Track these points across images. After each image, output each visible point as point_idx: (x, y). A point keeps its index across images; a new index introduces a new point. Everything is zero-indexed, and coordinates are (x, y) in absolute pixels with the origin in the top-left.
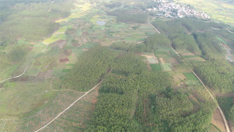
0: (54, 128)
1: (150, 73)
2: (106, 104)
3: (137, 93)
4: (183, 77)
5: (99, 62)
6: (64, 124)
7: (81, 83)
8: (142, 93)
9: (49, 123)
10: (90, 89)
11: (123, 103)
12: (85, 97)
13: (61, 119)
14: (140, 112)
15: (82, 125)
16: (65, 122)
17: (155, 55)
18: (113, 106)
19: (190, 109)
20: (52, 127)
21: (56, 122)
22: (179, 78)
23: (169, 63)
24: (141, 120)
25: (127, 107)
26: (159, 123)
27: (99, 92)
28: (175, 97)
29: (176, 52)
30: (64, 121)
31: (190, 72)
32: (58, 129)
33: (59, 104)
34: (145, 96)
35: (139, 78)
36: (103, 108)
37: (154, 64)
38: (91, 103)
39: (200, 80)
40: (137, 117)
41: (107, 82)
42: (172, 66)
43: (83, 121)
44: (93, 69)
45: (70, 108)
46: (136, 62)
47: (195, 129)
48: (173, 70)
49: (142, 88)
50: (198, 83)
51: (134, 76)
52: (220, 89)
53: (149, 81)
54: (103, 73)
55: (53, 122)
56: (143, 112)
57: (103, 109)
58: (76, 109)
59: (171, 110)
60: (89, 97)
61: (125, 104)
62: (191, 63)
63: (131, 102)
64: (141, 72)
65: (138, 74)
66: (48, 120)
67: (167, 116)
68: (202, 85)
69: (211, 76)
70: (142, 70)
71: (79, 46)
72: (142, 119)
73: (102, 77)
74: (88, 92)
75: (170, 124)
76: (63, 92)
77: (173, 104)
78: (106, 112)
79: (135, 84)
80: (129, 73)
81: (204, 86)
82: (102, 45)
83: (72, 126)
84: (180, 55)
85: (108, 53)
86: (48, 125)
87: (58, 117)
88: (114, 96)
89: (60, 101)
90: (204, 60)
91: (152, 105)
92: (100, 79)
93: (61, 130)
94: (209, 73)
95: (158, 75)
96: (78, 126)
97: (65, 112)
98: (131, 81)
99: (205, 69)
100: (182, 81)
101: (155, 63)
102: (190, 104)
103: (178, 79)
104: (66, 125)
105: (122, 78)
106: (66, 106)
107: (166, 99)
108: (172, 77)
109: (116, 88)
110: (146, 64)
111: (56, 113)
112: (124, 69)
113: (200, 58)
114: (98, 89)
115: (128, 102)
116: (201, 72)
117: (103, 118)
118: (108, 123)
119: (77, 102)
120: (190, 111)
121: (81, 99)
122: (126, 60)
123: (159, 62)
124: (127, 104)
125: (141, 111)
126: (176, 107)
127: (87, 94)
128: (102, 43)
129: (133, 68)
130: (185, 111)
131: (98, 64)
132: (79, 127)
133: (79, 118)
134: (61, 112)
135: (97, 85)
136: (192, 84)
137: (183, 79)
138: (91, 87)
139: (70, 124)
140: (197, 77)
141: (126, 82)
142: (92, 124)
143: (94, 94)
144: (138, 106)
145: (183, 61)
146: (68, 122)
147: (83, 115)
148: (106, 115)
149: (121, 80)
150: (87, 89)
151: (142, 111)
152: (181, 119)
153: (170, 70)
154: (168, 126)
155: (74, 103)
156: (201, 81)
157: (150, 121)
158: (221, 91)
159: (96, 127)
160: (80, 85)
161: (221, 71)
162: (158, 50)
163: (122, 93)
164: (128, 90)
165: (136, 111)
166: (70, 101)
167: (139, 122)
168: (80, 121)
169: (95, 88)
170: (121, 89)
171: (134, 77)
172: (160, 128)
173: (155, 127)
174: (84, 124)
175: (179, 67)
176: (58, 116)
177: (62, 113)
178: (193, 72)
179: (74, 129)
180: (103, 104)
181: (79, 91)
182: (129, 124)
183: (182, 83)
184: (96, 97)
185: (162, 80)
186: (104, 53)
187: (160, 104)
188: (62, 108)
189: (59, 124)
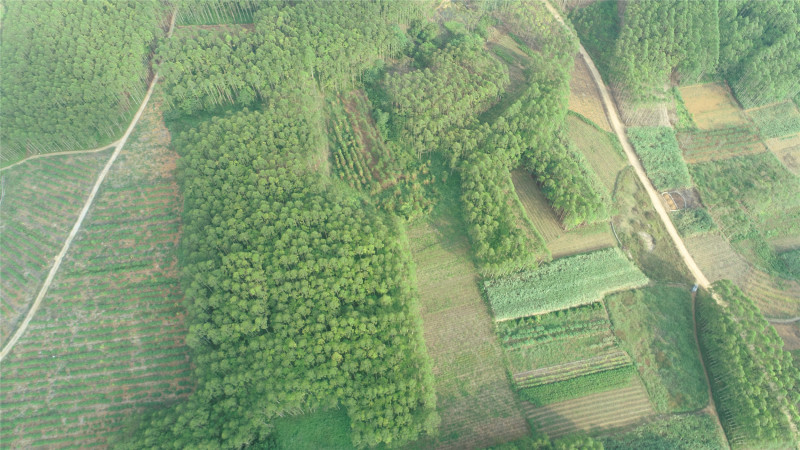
0: (61, 319)
2: (217, 168)
3: (315, 83)
6: (94, 291)
7: (77, 113)
8: (330, 76)
9: (32, 312)
10: (128, 124)
11: (281, 142)
12: (122, 163)
13: (72, 280)
14: (346, 149)
15: (163, 267)
16: (92, 281)
18: (249, 164)
19: (500, 84)
20: (53, 318)
21: (56, 297)
24: (360, 178)
25: (298, 154)
26: (419, 164)
27: (167, 126)
28: (445, 56)
30: (88, 283)
32: (80, 316)
33: (31, 228)
34: (345, 84)
35: (300, 20)
36: (213, 185)
38: (158, 179)
40: (344, 171)
41: (183, 74)
43: (158, 254)
44: (97, 34)
45: (82, 226)
47: (528, 149)
49: (326, 58)
51: (281, 19)
53: (343, 19)
54: (149, 37)
55: (44, 301)
56: (357, 145)
57: (217, 191)
58: (111, 223)
59: (445, 113)
60: (138, 156)
61: (288, 145)
63: (304, 128)
65: (292, 4)
66: (22, 301)
67: (437, 134)
72: (361, 173)
73: (150, 58)
74: (123, 140)
75: (454, 160)
76: (16, 173)
77: (447, 84)
78: (231, 195)
79: (297, 51)
80: (254, 9)
83: (129, 287)
86: (34, 320)
87: (56, 277)
88: (236, 128)
89: (24, 212)
91: (379, 111)
92: (147, 75)
93: (94, 314)
96: (150, 277)
97: (71, 247)
98: (277, 43)
102: (497, 67)
104: (101, 291)
105: (236, 40)
106: (62, 225)
107: (419, 74)
109: (229, 92)
111: (38, 266)
114: (160, 114)
115: (295, 129)
117: (232, 221)
118: (255, 231)
119: (99, 195)
120: (503, 90)
121: (109, 174)
124: (297, 141)
125: (349, 147)
126: (460, 94)
127: (125, 148)
130: (490, 98)
132: (155, 280)
133: (139, 251)
134: (55, 254)
135: (147, 98)
138: (127, 115)
139: (117, 283)
141: (259, 50)
142: (198, 260)
143: (150, 140)
144: (335, 133)
146: (106, 280)
147: (149, 234)
148: (237, 206)
149: (235, 49)
150: (116, 129)
151: (352, 144)
152: (483, 131)
154: (447, 167)
155: (90, 200)
157: (388, 171)
159: (219, 264)
160: (75, 122)
163: (258, 103)
164: (277, 86)
165: (331, 150)
166: (71, 200)
167: (356, 184)
168: (150, 260)
169: (146, 113)
170: (249, 89)
171: (280, 22)
172: (427, 181)
173: (411, 184)
174: (167, 261)
176: (52, 272)
177: (62, 254)
179: (142, 295)
180: (208, 171)
181: (86, 146)
182: (328, 210)
184: (165, 150)
185: (386, 5)
187: (407, 101)
188: (52, 238)
189: (75, 297)
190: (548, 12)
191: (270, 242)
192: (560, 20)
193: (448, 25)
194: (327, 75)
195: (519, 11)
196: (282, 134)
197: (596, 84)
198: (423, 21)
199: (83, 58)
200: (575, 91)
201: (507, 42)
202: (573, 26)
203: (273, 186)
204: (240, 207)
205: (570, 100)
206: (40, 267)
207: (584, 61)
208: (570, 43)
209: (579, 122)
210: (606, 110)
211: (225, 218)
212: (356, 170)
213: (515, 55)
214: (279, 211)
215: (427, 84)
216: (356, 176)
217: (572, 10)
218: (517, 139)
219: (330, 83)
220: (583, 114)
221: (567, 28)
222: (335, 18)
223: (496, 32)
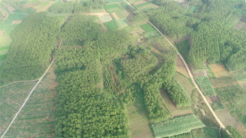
0: (14, 134)
1: (107, 35)
2: (69, 87)
3: (100, 62)
4: (141, 31)
5: (42, 36)
6: (26, 125)
7: (29, 69)
8: (105, 60)
9: (6, 132)
10: (44, 73)
11: (89, 79)
12: (40, 85)
13: (20, 121)
14: (109, 82)
15: (49, 118)
16: (26, 122)
17: (106, 11)
18: (79, 86)
19: (155, 63)
20: (12, 134)
21: (14, 127)
22: (138, 33)
23: (123, 17)
24: (113, 90)
25: (94, 83)
26: (131, 87)
27: (55, 74)
28: (139, 55)
29: (128, 3)
30: (25, 122)
31: (146, 23)
32: (21, 133)
33: (10, 104)
34: (109, 63)
35: (97, 44)
36: (67, 92)
37: (108, 22)
38: (51, 89)
39: (157, 30)
40: (108, 88)
41: (62, 59)
42: (127, 20)
43: (48, 113)
44: (38, 47)
45: (26, 104)
46: (88, 26)
47: (164, 83)
48: (130, 25)
49: (104, 55)
50: (156, 33)
51: (91, 44)
52: (177, 34)
53: (109, 44)
54: (53, 48)
55: (10, 128)
56: (112, 81)
57: (68, 94)
58: (35, 103)
59: (139, 71)
60: (45, 83)
61: (91, 80)
62: (145, 12)
63: (96, 75)
64: (97, 36)
65: (95, 40)
66: (3, 128)
67: (136, 78)
68: (161, 35)
69: (167, 23)
70: (98, 33)
73: (52, 54)
74: (42, 78)
75: (142, 86)
76: (8, 87)
77: (139, 63)
78: (73, 95)
79: (95, 53)
80: (84, 41)
81: (163, 35)
82: (38, 11)
83: (38, 124)
84: (132, 5)
85: (50, 21)
86: (6, 135)
87: (15, 120)
88: (76, 75)
89: (8, 99)
90: (157, 7)
91: (119, 70)
92: (51, 59)
93: (25, 133)
94: (164, 21)
95: (116, 35)
96: (45, 121)
97: (21, 111)
98: (90, 51)
99: (160, 17)
100: (141, 35)
101: (108, 21)
102: (154, 58)
103: (137, 34)
104: (29, 125)
105: (78, 50)
106: (20, 103)
107: (131, 60)
108: (131, 34)
109: (74, 64)
110: (100, 25)
111: (10, 116)
112: (76, 37)
113: (152, 4)
114: (53, 70)
115: (93, 75)
116: (156, 21)
117: (72, 103)
118: (79, 107)
119: (32, 94)
120: (156, 65)
121: (36, 88)
122: (75, 26)
123: (112, 18)
124: (94, 79)
125: (110, 81)
126: (143, 66)
127: (42, 80)
129: (87, 33)
130: (152, 67)
131: (42, 39)
132: (46, 122)
133: (42, 112)
134: (16, 113)
135: (50, 66)
136: (152, 36)
137: (141, 33)
138: (44, 70)
139: (34, 123)
140: (154, 27)
141: (84, 53)
142: (61, 116)
143: (50, 78)
144: (105, 77)
145: (138, 12)
146: (31, 121)
147: (46, 107)
149: (77, 52)
150: (40, 74)
151: (110, 80)
152: (150, 77)
153: (126, 25)
154: (140, 88)
155: (29, 96)
156: (159, 31)
157: (121, 89)
158: (178, 37)
159: (67, 117)
160: (28, 72)
161: (174, 16)
162: (108, 4)
163: (83, 68)
164: (89, 63)
165: (104, 82)
166: (23, 96)
167: (111, 92)
168: (45, 115)
169: (49, 70)
170: (81, 63)
172: (133, 92)
173: (128, 93)
174: (51, 116)
175: (135, 20)
176: (14, 119)
177: (18, 113)
178: (150, 23)
179: (42, 127)
180: (66, 87)
181: (30, 79)
182: (102, 100)
183: (142, 37)
184: (54, 81)
185: (122, 41)
186: (43, 22)
187: (127, 68)
188: (16, 108)
189: (20, 127)
190: (169, 43)
191: (84, 110)
192: (172, 45)
193: (139, 46)
194: (104, 60)
195: (160, 43)
196: (89, 77)
197: (184, 64)
198: (133, 45)
199: (33, 54)
200: (178, 66)
201: (157, 51)
202: (176, 47)
203: (86, 93)
204: (75, 99)
205: (176, 68)
206: (10, 117)
207: (180, 57)
208: (175, 52)
209: (179, 75)
210: (187, 71)
211: (70, 102)
213: (159, 55)
214: (87, 101)
215: (133, 63)
216: (111, 90)
217: (175, 43)
218: (161, 79)
219: (105, 62)
220: (180, 72)
221: (174, 48)
222: (107, 44)
223: (154, 49)
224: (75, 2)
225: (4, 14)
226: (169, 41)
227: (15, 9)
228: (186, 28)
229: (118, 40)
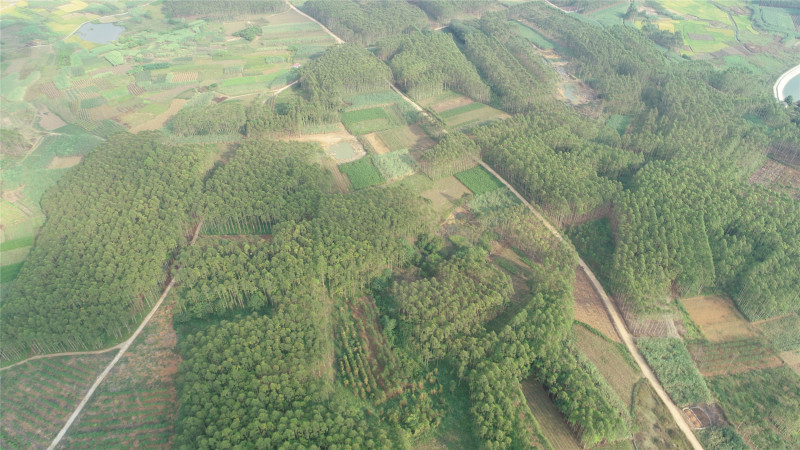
1: (349, 202)
2: (219, 373)
3: (325, 289)
4: (457, 190)
5: (141, 206)
7: (89, 314)
8: (340, 283)
10: (137, 327)
11: (287, 347)
12: (123, 366)
14: (351, 355)
17: (347, 129)
18: (252, 369)
19: (505, 293)
22: (446, 195)
23: (400, 148)
24: (365, 386)
25: (302, 360)
26: (426, 372)
27: (175, 329)
28: (451, 267)
29: (414, 105)
31: (473, 165)
33: (13, 434)
34: (354, 291)
35: (315, 232)
36: (212, 391)
37: (353, 163)
38: (158, 382)
39: (509, 186)
40: (348, 378)
41: (199, 279)
42: (412, 157)
44: (125, 242)
45: (68, 433)
46: (289, 173)
47: (537, 358)
48: (420, 172)
49: (338, 266)
50: (504, 197)
51: (297, 231)
52: (572, 201)
53: (355, 232)
54: (173, 245)
56: (363, 351)
57: (215, 398)
58: (99, 430)
59: (452, 321)
60: (140, 358)
61: (294, 350)
62: (468, 132)
63: (311, 333)
64: (316, 207)
65: (309, 218)
67: (444, 342)
68: (520, 202)
69: (538, 167)
70: (319, 197)
71: (29, 153)
72: (366, 380)
73: (170, 264)
74: (130, 342)
75: (462, 369)
76: (14, 374)
77: (453, 293)
78: (230, 402)
79: (310, 260)
80: (274, 222)
81: (526, 203)
82: (134, 130)
84: (428, 112)
85: (169, 160)
88: (243, 332)
89: (11, 416)
90: (504, 116)
91: (386, 317)
92: (164, 279)
94: (529, 159)
95: (377, 204)
98: (292, 253)
99: (516, 147)
100: (457, 203)
101: (354, 159)
102: (501, 278)
103: (445, 199)
105: (254, 249)
106: (47, 432)
107: (426, 283)
108: (426, 200)
109: (240, 297)
110: (327, 172)
112: (250, 209)
113: (489, 109)
114: (170, 316)
115: (301, 334)
116: (504, 160)
117: (227, 431)
119: (93, 399)
120: (508, 300)
121: (108, 377)
122: (248, 174)
123: (366, 150)
124: (302, 346)
125: (355, 353)
126: (466, 302)
127: (129, 350)
128: (128, 118)
129: (284, 198)
130: (495, 306)
131: (140, 215)
135: (161, 301)
136: (490, 205)
137: (458, 196)
138: (138, 317)
140: (498, 177)
141: (274, 259)
143: (156, 343)
144: (342, 339)
145: (445, 131)
147: (136, 444)
148: (234, 414)
149: (251, 257)
150: (124, 331)
151: (358, 351)
152: (490, 339)
153: (410, 172)
154: (455, 376)
155: (83, 404)
156: (512, 190)
157: (394, 379)
158: (574, 209)
160: (86, 323)
161: (560, 143)
162: (354, 109)
163: (268, 308)
164: (288, 292)
165: (337, 356)
166: (62, 405)
167: (360, 393)
169: (157, 315)
170: (261, 294)
171: (296, 233)
172: (434, 391)
173: (417, 394)
175: (438, 156)
178: (483, 164)
180: (209, 375)
181: (90, 348)
182: (329, 420)
183: (459, 210)
184: (169, 352)
185: (395, 220)
186: (149, 161)
187: (414, 309)
188: (33, 447)
190: (546, 229)
192: (558, 236)
193: (452, 238)
194: (337, 282)
195: (519, 228)
196: (288, 339)
197: (599, 295)
198: (430, 235)
199: (108, 263)
200: (579, 301)
201: (508, 254)
202: (570, 241)
203: (274, 394)
204: (237, 415)
205: (576, 311)
207: (584, 273)
208: (569, 256)
209: (586, 332)
210: (612, 321)
211: (220, 428)
212: (361, 377)
213: (518, 266)
214: (277, 422)
215: (433, 291)
216: (360, 384)
217: (568, 227)
218: (525, 347)
219: (340, 290)
220: (589, 324)
221: (565, 243)
222: (348, 231)
223: (498, 246)
224: (253, 102)
225: (27, 137)
226: (548, 220)
227: (64, 124)
228: (599, 182)
229: (385, 217)
